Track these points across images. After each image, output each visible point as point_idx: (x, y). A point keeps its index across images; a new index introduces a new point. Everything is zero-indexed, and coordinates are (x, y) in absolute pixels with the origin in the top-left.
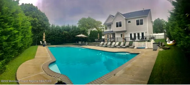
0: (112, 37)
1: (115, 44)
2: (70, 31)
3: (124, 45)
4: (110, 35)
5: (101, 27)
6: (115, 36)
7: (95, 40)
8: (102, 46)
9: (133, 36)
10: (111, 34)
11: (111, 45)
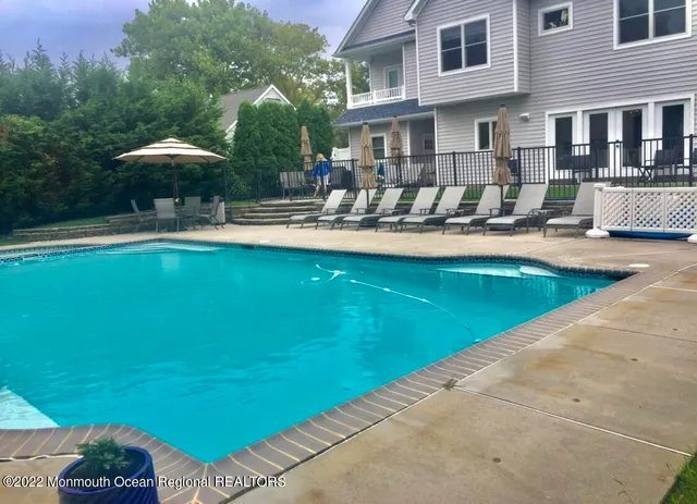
0: (407, 150)
1: (435, 205)
2: (68, 114)
3: (507, 209)
4: (397, 137)
5: (318, 72)
6: (430, 144)
7: (284, 177)
8: (339, 223)
9: (581, 135)
10: (402, 123)
11: (407, 212)
